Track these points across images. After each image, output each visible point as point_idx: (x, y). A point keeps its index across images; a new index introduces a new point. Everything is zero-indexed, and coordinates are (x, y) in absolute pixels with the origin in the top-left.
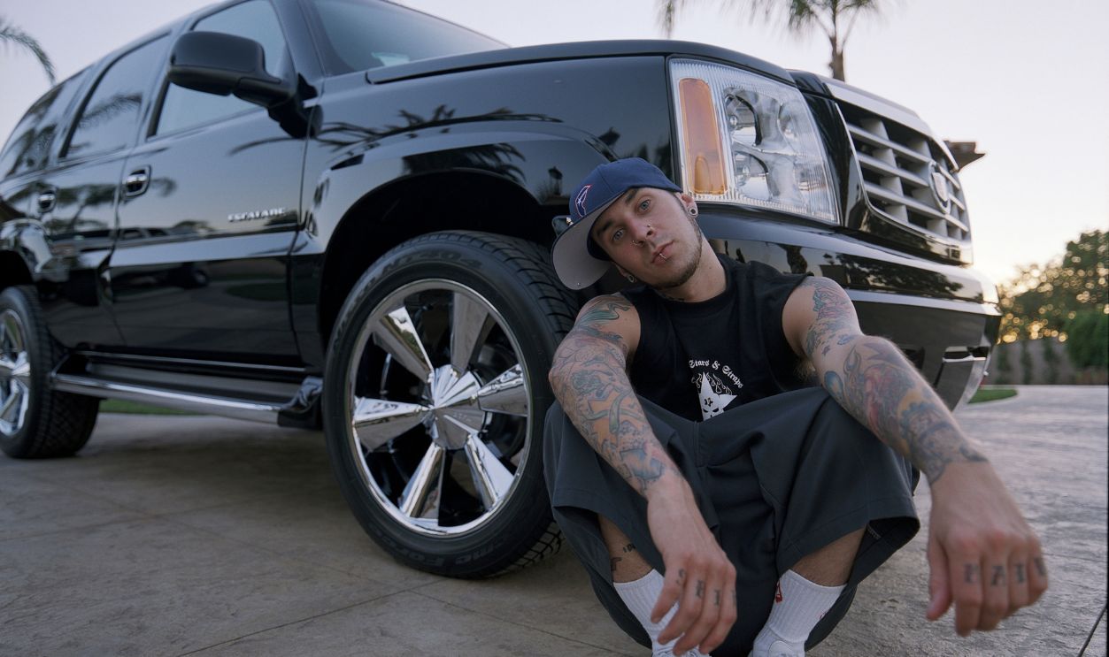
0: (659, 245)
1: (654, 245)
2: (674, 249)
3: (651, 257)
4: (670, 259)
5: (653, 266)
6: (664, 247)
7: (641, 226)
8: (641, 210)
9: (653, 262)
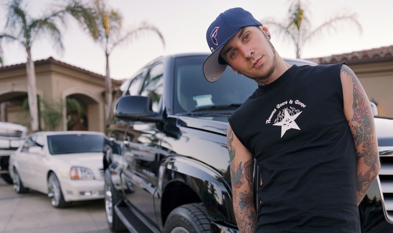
0: (256, 59)
1: (253, 59)
2: (263, 60)
3: (252, 65)
4: (262, 65)
5: (253, 69)
6: (258, 60)
7: (247, 50)
8: (245, 39)
9: (253, 67)
